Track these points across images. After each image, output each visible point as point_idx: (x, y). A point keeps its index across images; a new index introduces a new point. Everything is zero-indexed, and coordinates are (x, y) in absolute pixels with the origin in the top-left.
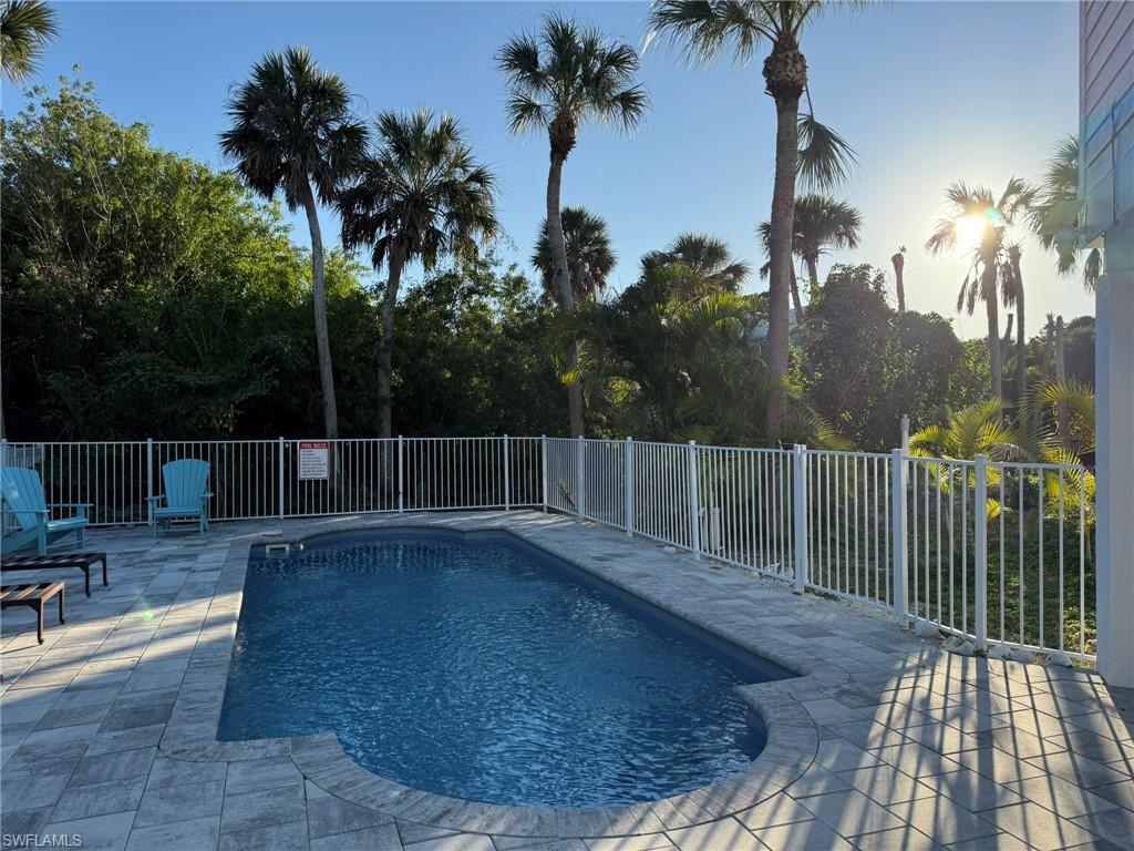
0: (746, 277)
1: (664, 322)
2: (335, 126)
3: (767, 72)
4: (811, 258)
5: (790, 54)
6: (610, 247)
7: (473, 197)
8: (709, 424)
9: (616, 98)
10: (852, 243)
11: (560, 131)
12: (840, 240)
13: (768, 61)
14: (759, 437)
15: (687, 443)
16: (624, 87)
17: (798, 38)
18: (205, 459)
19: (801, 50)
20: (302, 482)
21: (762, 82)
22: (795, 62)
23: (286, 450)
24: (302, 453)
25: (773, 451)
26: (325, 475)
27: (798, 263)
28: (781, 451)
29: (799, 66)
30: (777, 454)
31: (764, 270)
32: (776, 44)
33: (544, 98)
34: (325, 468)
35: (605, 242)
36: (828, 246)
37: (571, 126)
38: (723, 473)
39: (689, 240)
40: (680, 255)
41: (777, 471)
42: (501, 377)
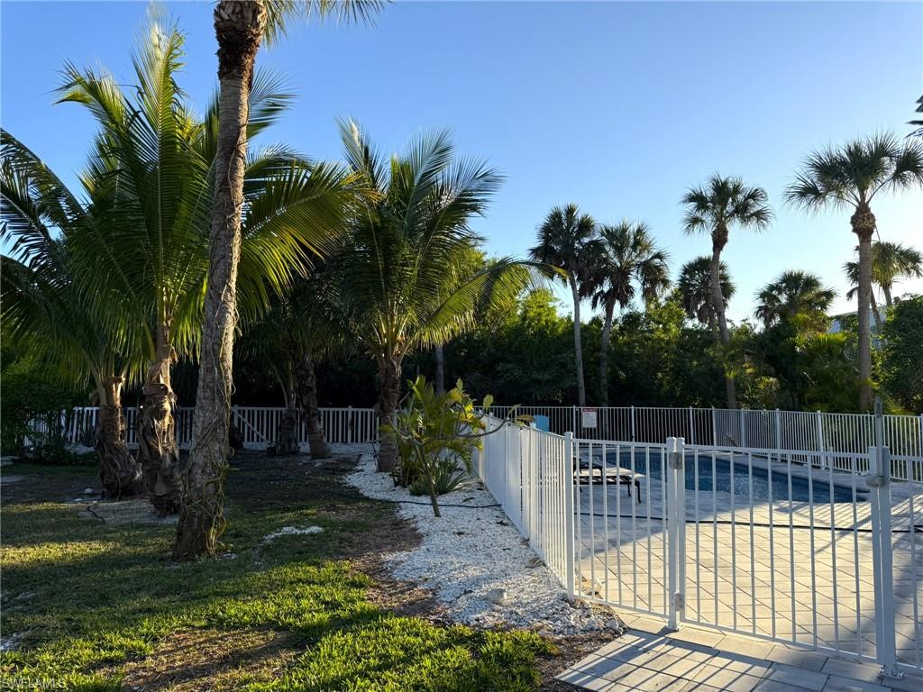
0: (835, 299)
1: (798, 349)
2: (586, 240)
3: (852, 223)
4: (886, 287)
5: (866, 215)
6: (731, 281)
7: (658, 269)
8: (825, 402)
9: (752, 215)
10: (918, 273)
11: (719, 236)
12: (909, 273)
13: (853, 218)
14: (855, 409)
15: (815, 411)
16: (757, 208)
17: (870, 205)
18: (547, 415)
19: (872, 211)
20: (584, 429)
21: (851, 227)
22: (869, 219)
23: (577, 412)
24: (584, 414)
25: (865, 415)
26: (595, 426)
27: (876, 288)
28: (869, 415)
29: (871, 221)
30: (867, 417)
31: (850, 295)
32: (857, 208)
33: (708, 218)
34: (595, 422)
35: (727, 278)
36: (899, 277)
37: (725, 232)
38: (835, 428)
39: (791, 275)
40: (784, 285)
41: (867, 427)
42: (679, 372)
